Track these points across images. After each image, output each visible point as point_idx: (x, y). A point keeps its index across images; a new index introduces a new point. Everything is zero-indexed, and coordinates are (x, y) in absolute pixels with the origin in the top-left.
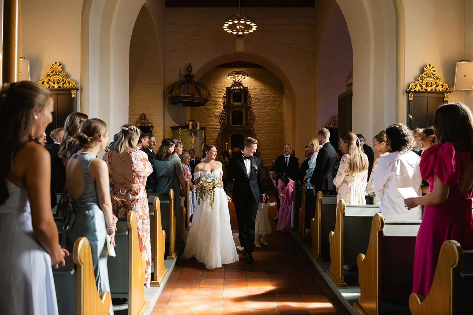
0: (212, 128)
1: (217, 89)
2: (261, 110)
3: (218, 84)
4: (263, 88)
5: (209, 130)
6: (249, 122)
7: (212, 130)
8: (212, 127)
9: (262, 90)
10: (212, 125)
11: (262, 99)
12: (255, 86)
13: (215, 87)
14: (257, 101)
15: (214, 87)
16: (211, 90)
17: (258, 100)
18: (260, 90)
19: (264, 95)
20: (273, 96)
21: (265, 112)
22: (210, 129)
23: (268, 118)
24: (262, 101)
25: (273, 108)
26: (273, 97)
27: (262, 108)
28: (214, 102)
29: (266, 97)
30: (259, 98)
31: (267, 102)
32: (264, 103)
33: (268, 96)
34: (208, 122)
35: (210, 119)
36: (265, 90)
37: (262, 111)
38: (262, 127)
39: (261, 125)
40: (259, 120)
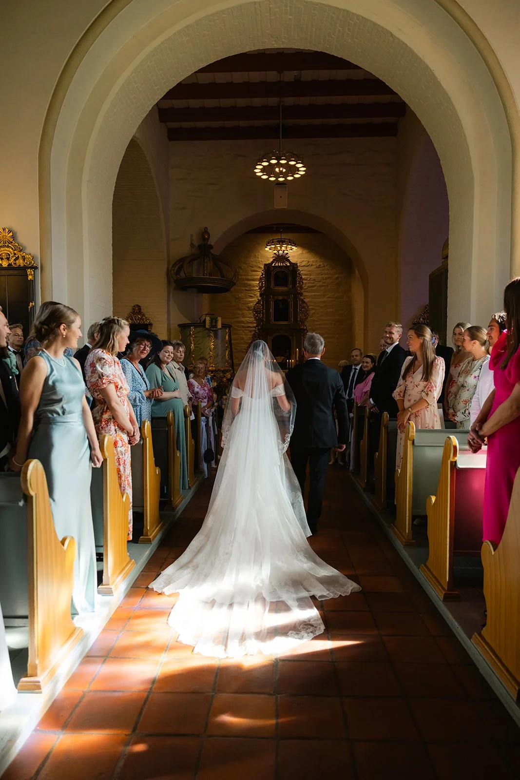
0: (243, 327)
1: (250, 266)
2: (318, 299)
3: (252, 260)
4: (321, 263)
5: (240, 330)
6: (300, 317)
7: (243, 329)
8: (243, 325)
9: (319, 267)
10: (243, 322)
11: (320, 282)
12: (308, 262)
13: (247, 263)
14: (311, 285)
15: (246, 264)
16: (241, 269)
17: (314, 283)
18: (316, 267)
19: (322, 274)
20: (336, 276)
21: (324, 302)
22: (240, 329)
23: (328, 310)
24: (319, 284)
25: (336, 295)
26: (337, 279)
27: (318, 295)
28: (246, 287)
29: (326, 279)
30: (314, 280)
31: (327, 286)
32: (323, 288)
33: (330, 276)
34: (238, 317)
35: (240, 312)
36: (324, 268)
37: (320, 300)
38: (320, 324)
39: (317, 321)
40: (314, 313)
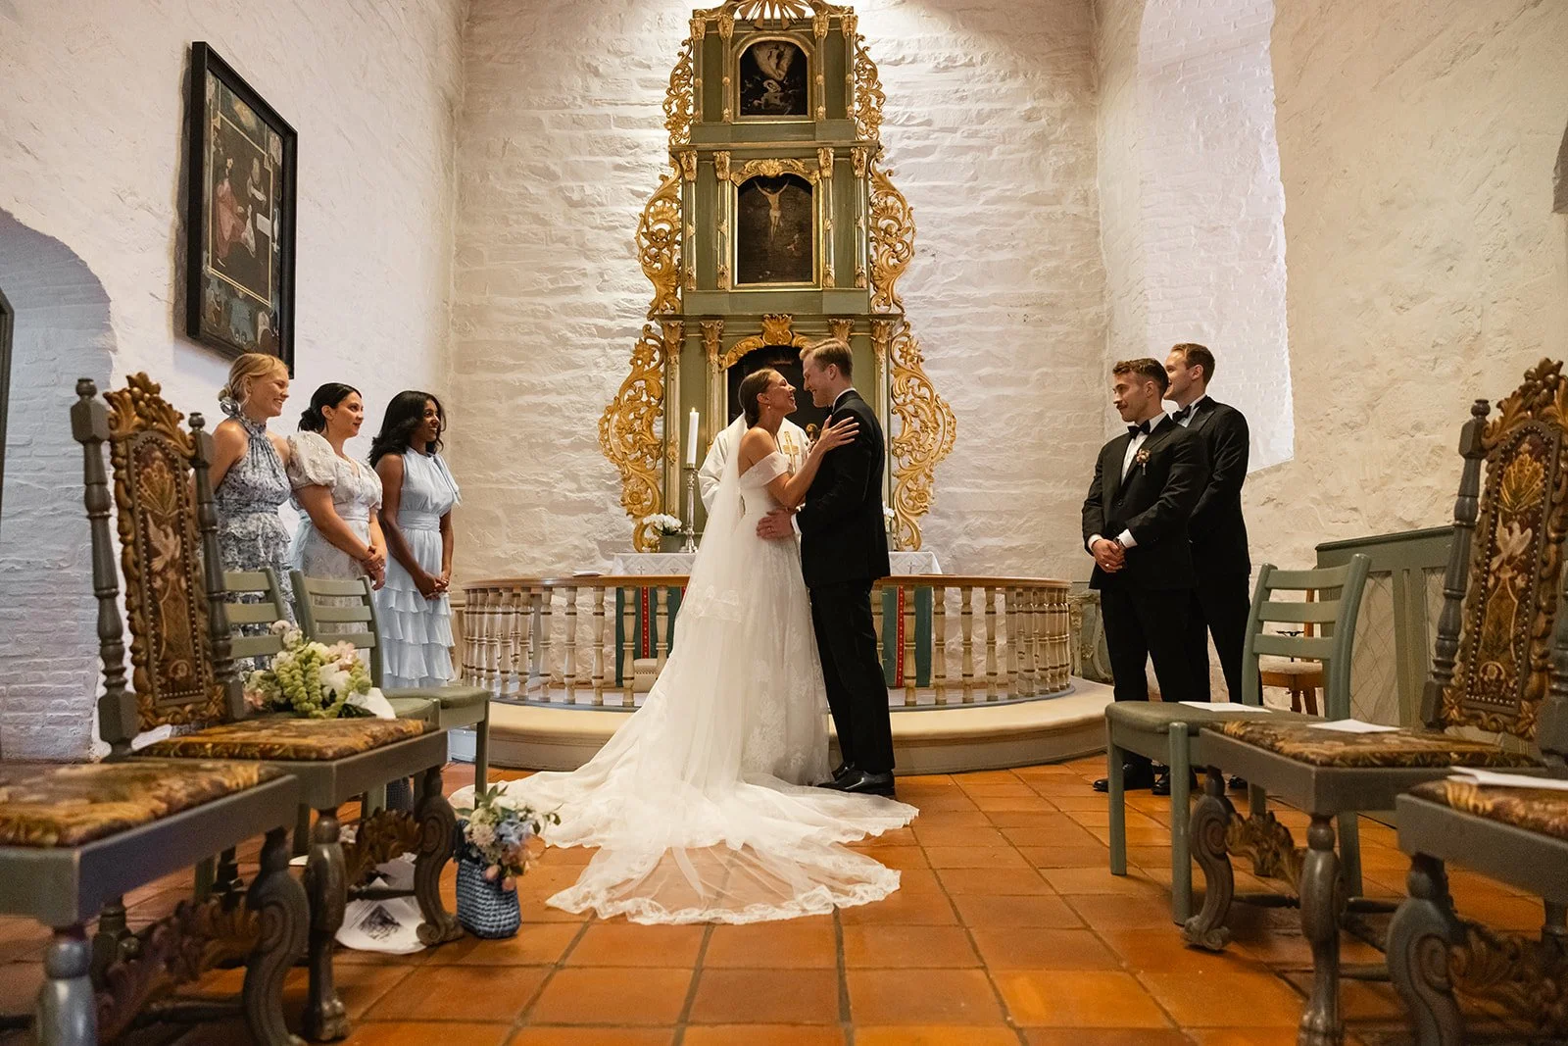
0: (603, 332)
1: (641, 65)
2: (945, 204)
3: (645, 35)
4: (958, 52)
5: (585, 347)
6: (870, 260)
7: (605, 342)
8: (602, 322)
9: (946, 69)
10: (601, 311)
11: (953, 130)
12: (900, 45)
13: (625, 48)
14: (913, 144)
15: (618, 54)
16: (596, 73)
17: (927, 138)
18: (937, 69)
19: (962, 99)
20: (1028, 106)
21: (973, 219)
22: (586, 341)
23: (996, 257)
24: (949, 140)
25: (1030, 188)
26: (1028, 118)
27: (949, 191)
28: (617, 153)
29: (981, 118)
30: (928, 123)
31: (989, 149)
32: (968, 158)
33: (998, 106)
34: (576, 289)
35: (590, 267)
36: (970, 71)
37: (953, 211)
38: (959, 320)
39: (944, 305)
40: (929, 272)
